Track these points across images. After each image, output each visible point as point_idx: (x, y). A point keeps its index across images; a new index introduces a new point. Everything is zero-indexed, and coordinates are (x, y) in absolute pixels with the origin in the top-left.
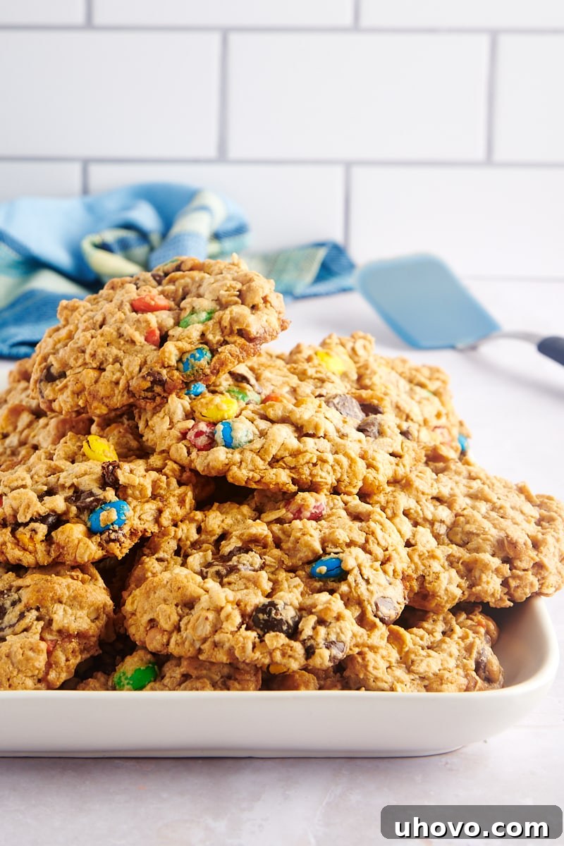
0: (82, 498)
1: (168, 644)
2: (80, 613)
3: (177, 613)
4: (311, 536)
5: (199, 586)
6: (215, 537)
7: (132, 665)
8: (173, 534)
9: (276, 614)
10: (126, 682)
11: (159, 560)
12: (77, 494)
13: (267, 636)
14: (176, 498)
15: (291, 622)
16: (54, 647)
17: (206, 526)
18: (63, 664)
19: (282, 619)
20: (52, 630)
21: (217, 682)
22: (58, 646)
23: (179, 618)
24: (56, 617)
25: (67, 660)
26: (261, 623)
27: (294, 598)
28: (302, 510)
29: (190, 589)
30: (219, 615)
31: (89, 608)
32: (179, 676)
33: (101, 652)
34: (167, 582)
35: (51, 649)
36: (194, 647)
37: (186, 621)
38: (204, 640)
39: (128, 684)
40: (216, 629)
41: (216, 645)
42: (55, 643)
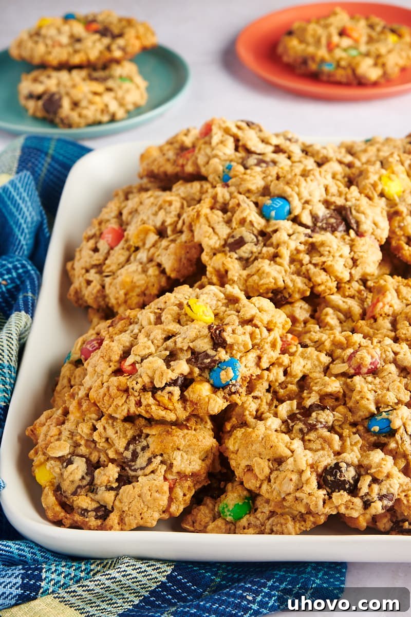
0: (200, 359)
1: (260, 487)
2: (193, 457)
3: (269, 467)
4: (368, 399)
5: (286, 446)
6: (297, 379)
7: (232, 500)
8: (266, 378)
9: (341, 476)
10: (228, 513)
11: (255, 398)
12: (195, 357)
13: (334, 494)
14: (269, 345)
15: (352, 481)
16: (174, 485)
17: (291, 371)
18: (181, 499)
19: (345, 480)
20: (172, 472)
21: (296, 516)
22: (177, 484)
23: (270, 471)
24: (175, 463)
25: (185, 495)
26: (330, 484)
27: (355, 457)
28: (361, 366)
29: (279, 450)
30: (301, 477)
31: (200, 453)
32: (268, 513)
33: (210, 482)
34: (262, 439)
35: (172, 486)
36: (280, 496)
37: (275, 476)
38: (289, 494)
39: (230, 515)
40: (298, 488)
41: (297, 499)
42: (175, 481)
